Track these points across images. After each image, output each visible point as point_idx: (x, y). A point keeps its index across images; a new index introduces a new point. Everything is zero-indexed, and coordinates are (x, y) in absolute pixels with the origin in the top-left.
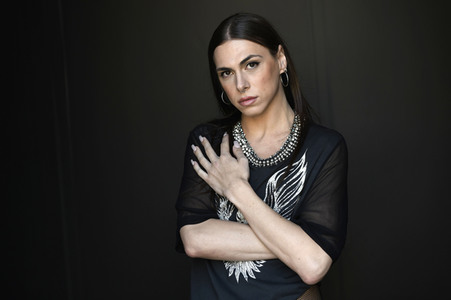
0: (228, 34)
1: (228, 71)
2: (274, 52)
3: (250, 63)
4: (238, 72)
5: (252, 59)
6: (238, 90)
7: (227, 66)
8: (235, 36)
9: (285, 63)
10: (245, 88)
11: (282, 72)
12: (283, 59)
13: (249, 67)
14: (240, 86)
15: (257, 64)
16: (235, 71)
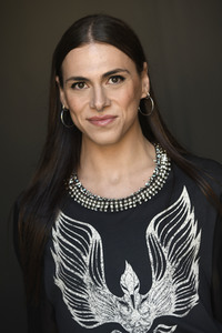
0: (90, 35)
1: (81, 82)
2: (140, 69)
3: (114, 77)
5: (118, 74)
6: (94, 108)
7: (84, 75)
8: (98, 39)
9: (148, 85)
10: (104, 107)
11: (144, 96)
12: (146, 80)
13: (111, 81)
14: (99, 104)
15: (122, 79)
16: (92, 84)
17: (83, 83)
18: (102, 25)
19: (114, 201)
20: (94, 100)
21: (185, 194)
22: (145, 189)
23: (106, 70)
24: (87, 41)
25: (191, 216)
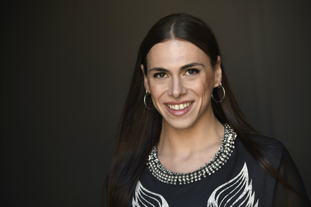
0: (172, 32)
1: (162, 73)
2: (214, 63)
3: (190, 69)
4: (175, 76)
5: (194, 67)
6: (172, 96)
7: (165, 66)
8: (178, 36)
9: (220, 76)
10: (181, 95)
11: (217, 85)
12: (219, 71)
13: (188, 73)
14: (176, 92)
15: (197, 71)
16: (171, 75)
17: (164, 74)
18: (183, 24)
19: (182, 175)
20: (172, 88)
21: (245, 169)
22: (210, 164)
23: (183, 64)
24: (169, 38)
25: (249, 188)
